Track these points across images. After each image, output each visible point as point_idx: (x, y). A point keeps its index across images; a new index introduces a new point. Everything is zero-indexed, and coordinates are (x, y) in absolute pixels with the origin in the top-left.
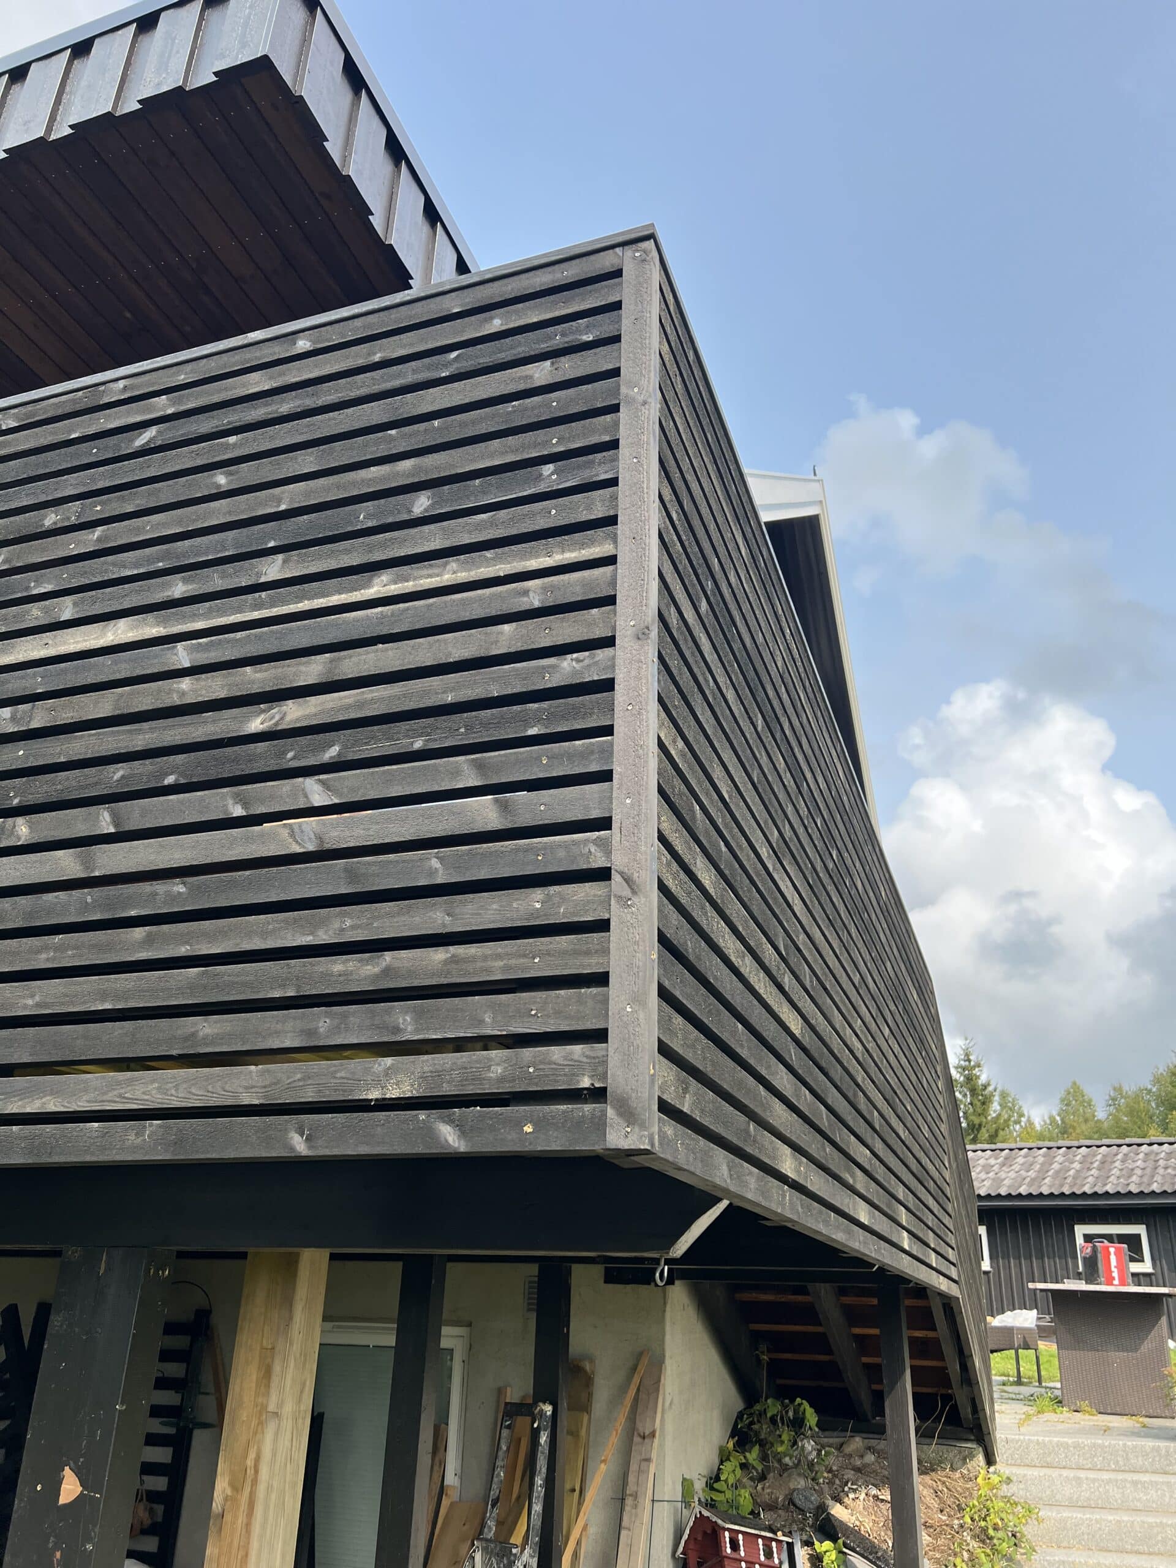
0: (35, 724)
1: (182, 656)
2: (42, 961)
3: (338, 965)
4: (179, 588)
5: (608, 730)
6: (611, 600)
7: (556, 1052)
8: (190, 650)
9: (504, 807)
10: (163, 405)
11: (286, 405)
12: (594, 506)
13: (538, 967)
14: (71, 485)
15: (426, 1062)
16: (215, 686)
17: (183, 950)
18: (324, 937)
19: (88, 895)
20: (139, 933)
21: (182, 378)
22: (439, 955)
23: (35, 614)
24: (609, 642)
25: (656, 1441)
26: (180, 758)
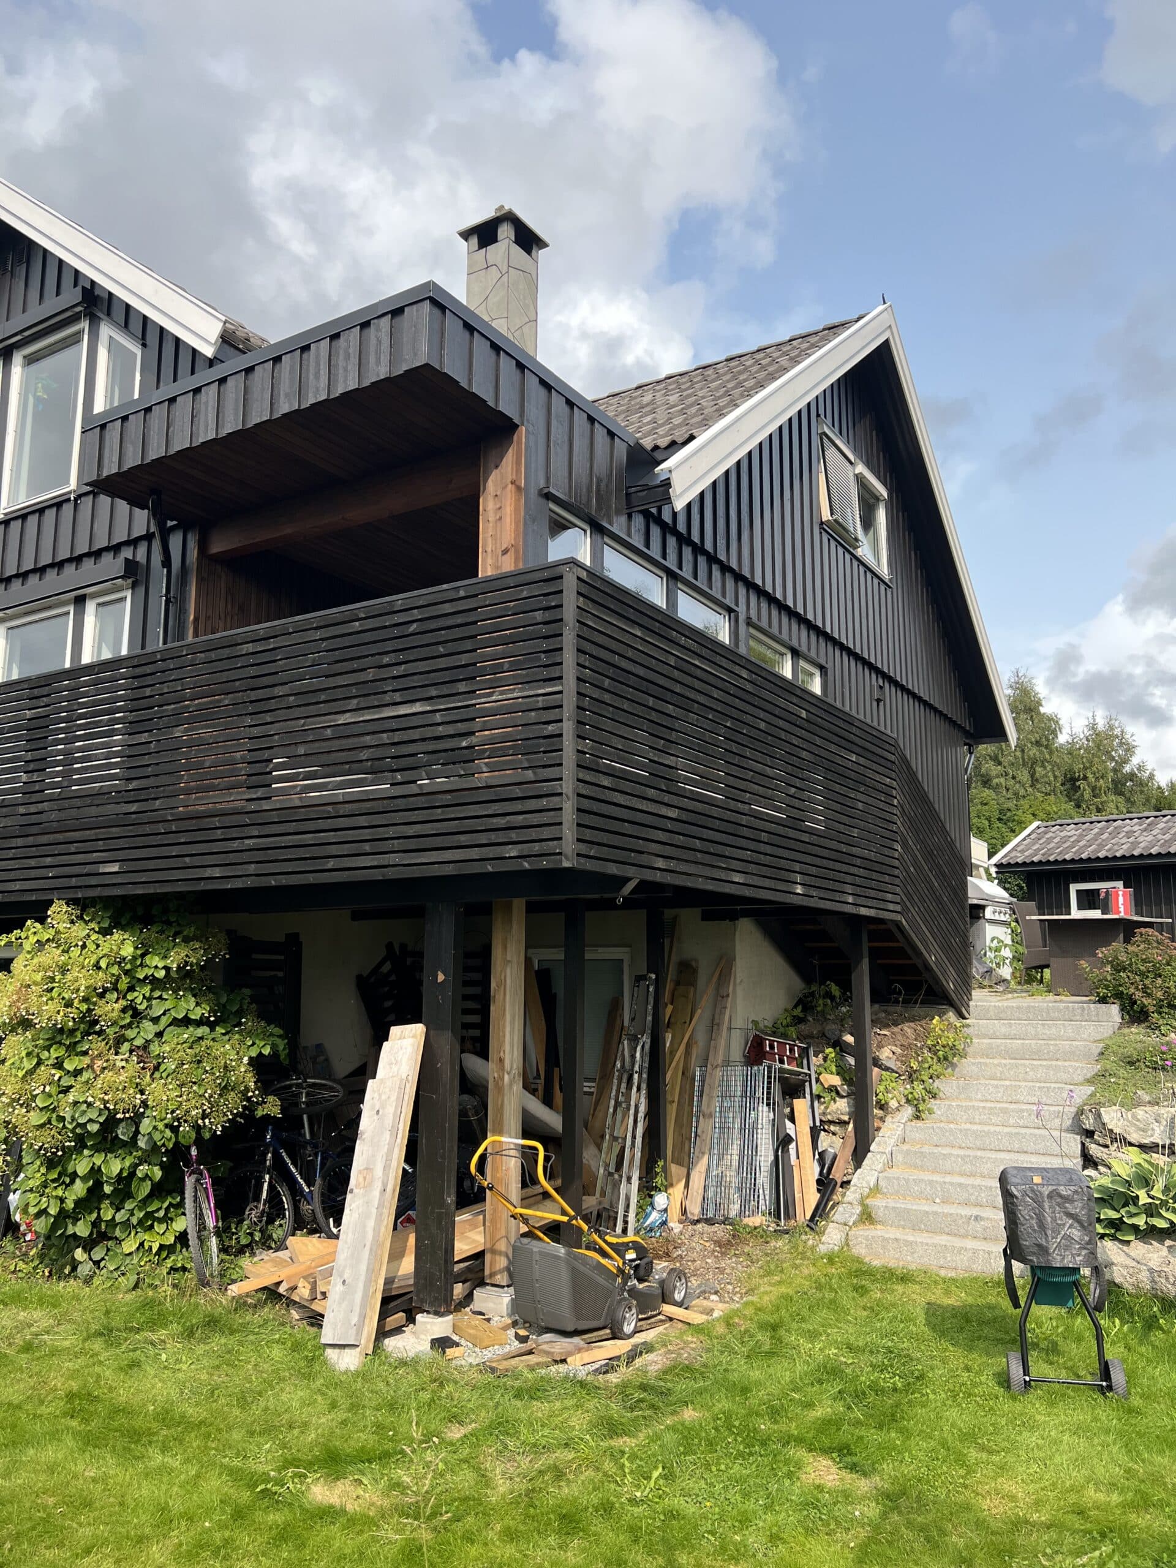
0: (396, 740)
1: (438, 717)
2: (413, 819)
3: (495, 820)
4: (433, 692)
5: (561, 750)
6: (561, 706)
7: (551, 843)
8: (442, 716)
9: (535, 773)
10: (416, 614)
11: (459, 620)
12: (554, 672)
13: (545, 820)
14: (390, 646)
15: (520, 846)
16: (450, 730)
17: (453, 816)
18: (490, 812)
19: (423, 798)
20: (439, 811)
21: (421, 603)
22: (521, 817)
23: (387, 698)
24: (561, 721)
25: (730, 999)
26: (443, 754)
